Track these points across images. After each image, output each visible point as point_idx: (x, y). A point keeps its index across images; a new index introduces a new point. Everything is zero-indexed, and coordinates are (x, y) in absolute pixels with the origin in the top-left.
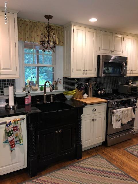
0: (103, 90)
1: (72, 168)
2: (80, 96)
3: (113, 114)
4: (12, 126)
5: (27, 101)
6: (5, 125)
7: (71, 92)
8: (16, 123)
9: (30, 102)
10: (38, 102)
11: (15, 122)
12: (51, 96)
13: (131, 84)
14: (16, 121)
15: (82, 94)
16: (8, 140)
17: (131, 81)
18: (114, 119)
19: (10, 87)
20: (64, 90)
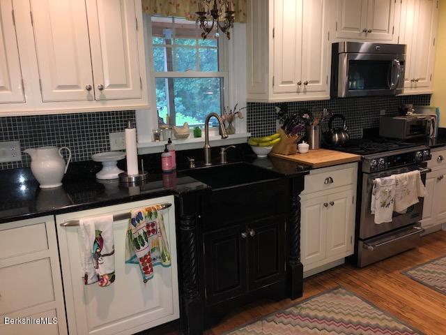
0: (345, 132)
1: (283, 319)
2: (292, 148)
3: (374, 189)
4: (143, 224)
5: (167, 164)
6: (127, 221)
7: (268, 138)
8: (153, 216)
9: (174, 165)
10: (192, 166)
11: (150, 214)
12: (221, 151)
13: (411, 113)
14: (153, 211)
15: (294, 143)
16: (135, 256)
17: (411, 106)
18: (376, 201)
19: (127, 130)
20: (249, 135)
